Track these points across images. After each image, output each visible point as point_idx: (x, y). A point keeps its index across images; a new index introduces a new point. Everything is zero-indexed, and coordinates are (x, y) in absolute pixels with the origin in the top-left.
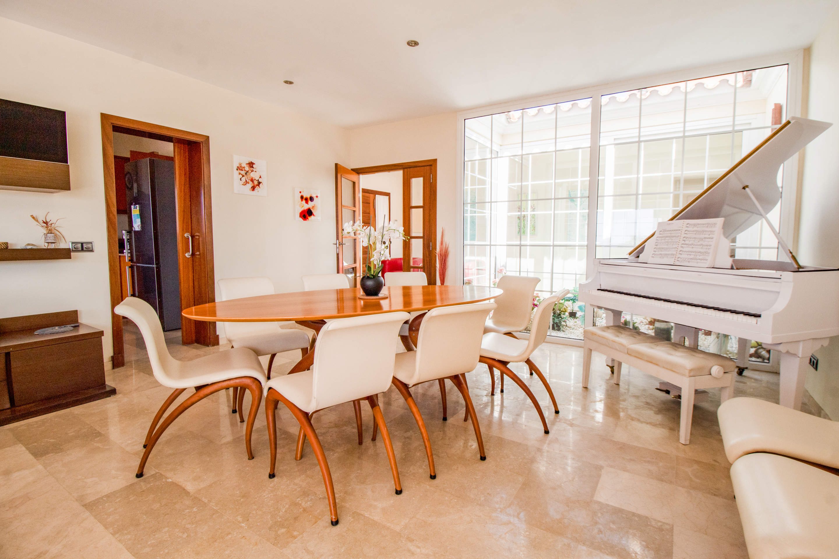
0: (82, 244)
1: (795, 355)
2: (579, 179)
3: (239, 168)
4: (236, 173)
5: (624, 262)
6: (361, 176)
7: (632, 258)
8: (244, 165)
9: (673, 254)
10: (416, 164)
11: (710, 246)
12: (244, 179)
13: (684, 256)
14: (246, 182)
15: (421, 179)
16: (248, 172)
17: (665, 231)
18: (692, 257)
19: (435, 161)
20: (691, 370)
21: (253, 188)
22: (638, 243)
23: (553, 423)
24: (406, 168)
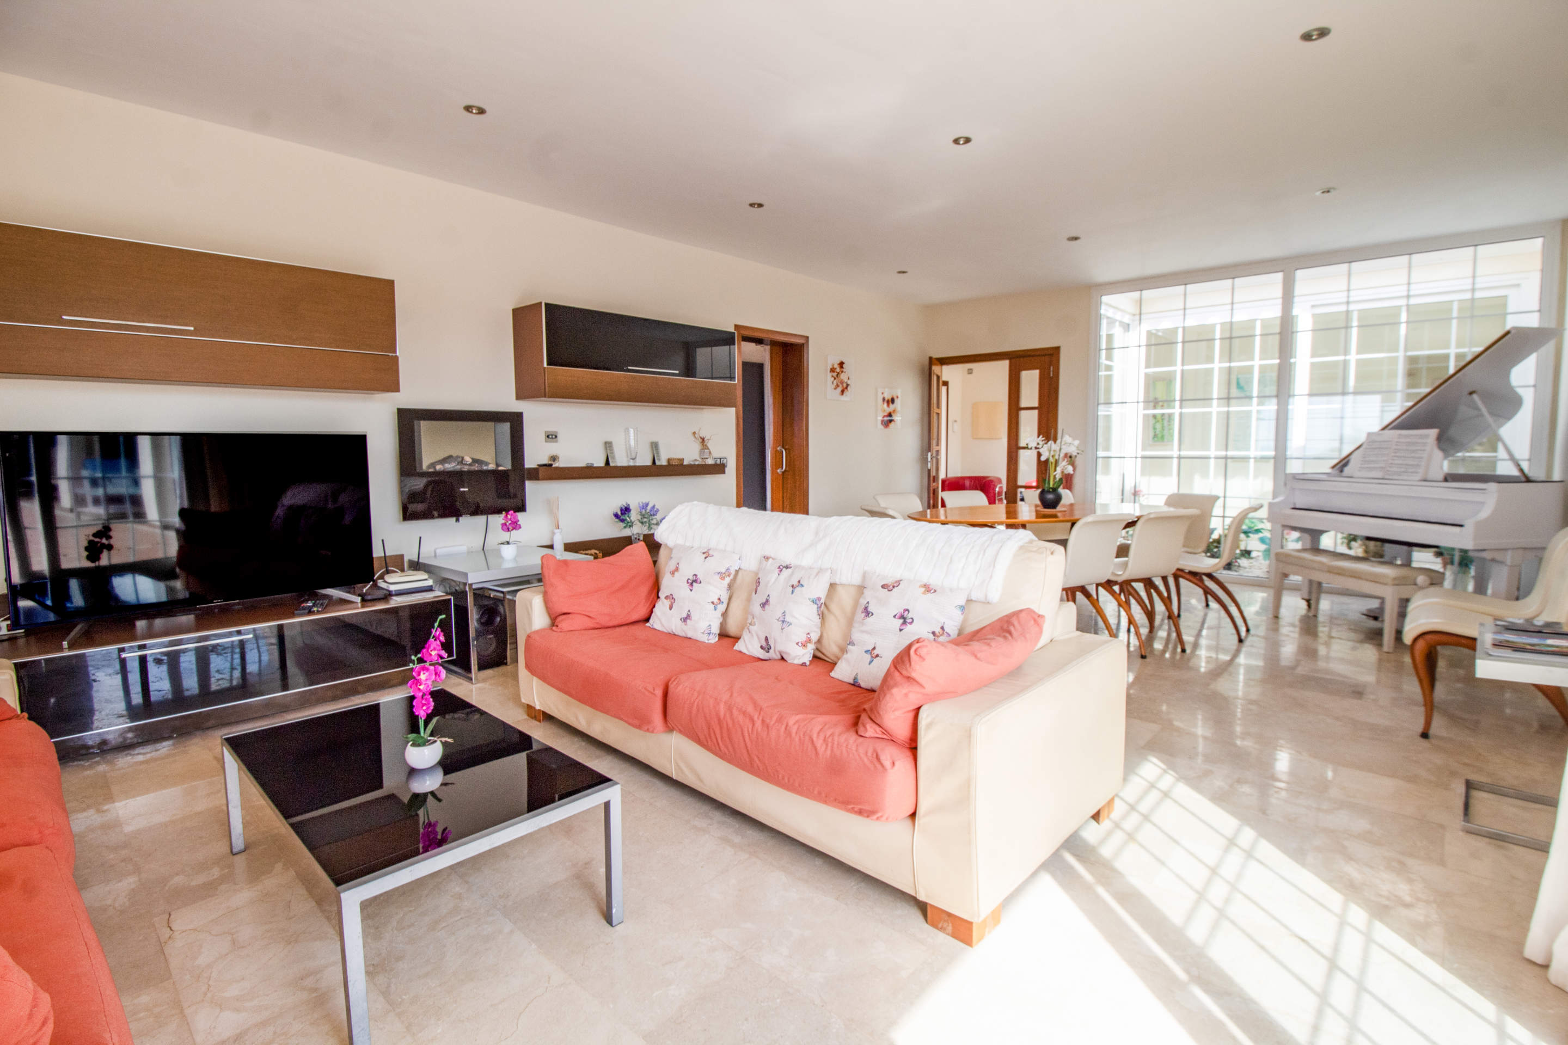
0: (720, 459)
1: (1502, 563)
2: (1257, 363)
3: (832, 370)
4: (829, 375)
5: (1324, 477)
6: (944, 367)
7: (1335, 472)
8: (836, 366)
9: (1382, 468)
10: (1029, 353)
11: (1421, 458)
12: (835, 382)
13: (1395, 469)
14: (838, 386)
15: (1037, 372)
16: (838, 373)
17: (1374, 442)
18: (1403, 470)
19: (1057, 349)
20: (1395, 579)
21: (843, 392)
22: (1345, 453)
23: (1246, 637)
24: (1014, 358)
